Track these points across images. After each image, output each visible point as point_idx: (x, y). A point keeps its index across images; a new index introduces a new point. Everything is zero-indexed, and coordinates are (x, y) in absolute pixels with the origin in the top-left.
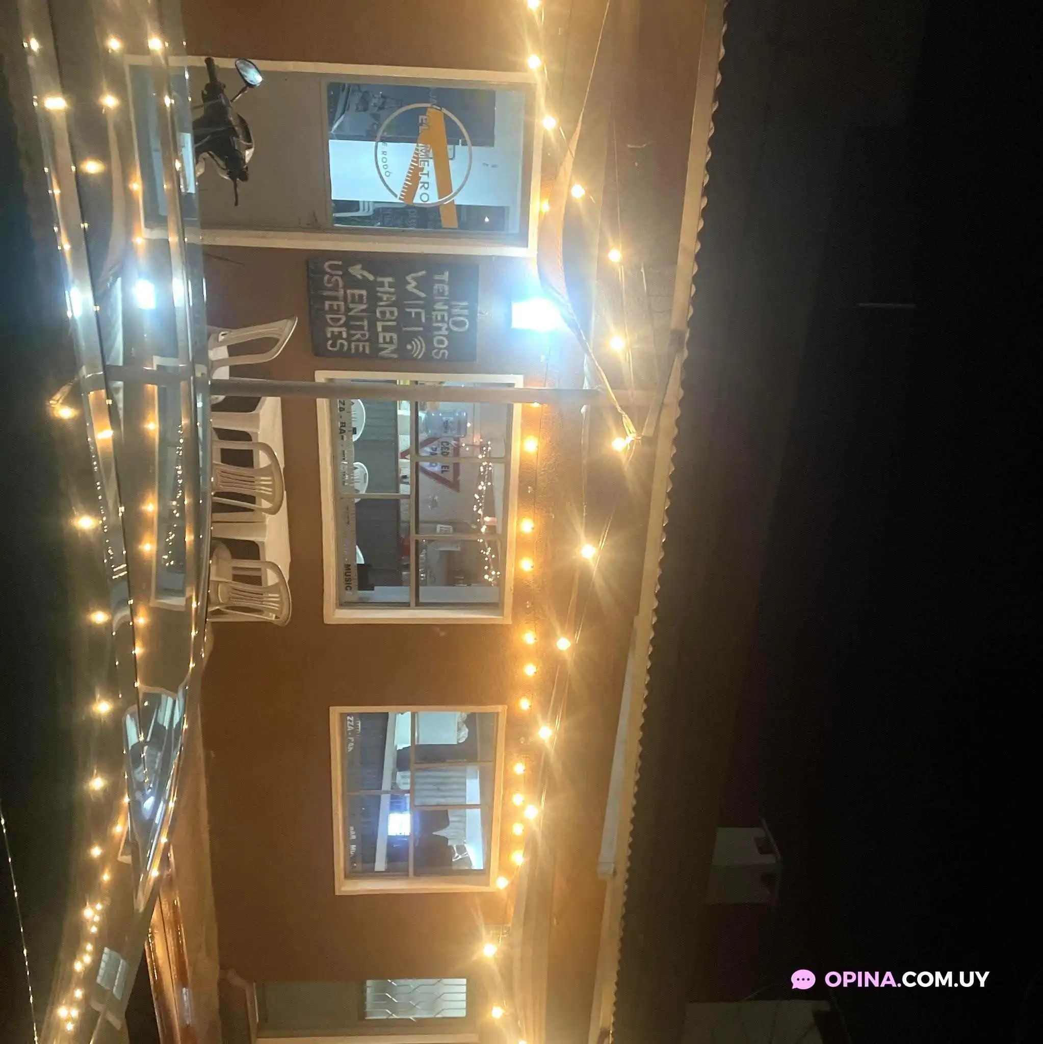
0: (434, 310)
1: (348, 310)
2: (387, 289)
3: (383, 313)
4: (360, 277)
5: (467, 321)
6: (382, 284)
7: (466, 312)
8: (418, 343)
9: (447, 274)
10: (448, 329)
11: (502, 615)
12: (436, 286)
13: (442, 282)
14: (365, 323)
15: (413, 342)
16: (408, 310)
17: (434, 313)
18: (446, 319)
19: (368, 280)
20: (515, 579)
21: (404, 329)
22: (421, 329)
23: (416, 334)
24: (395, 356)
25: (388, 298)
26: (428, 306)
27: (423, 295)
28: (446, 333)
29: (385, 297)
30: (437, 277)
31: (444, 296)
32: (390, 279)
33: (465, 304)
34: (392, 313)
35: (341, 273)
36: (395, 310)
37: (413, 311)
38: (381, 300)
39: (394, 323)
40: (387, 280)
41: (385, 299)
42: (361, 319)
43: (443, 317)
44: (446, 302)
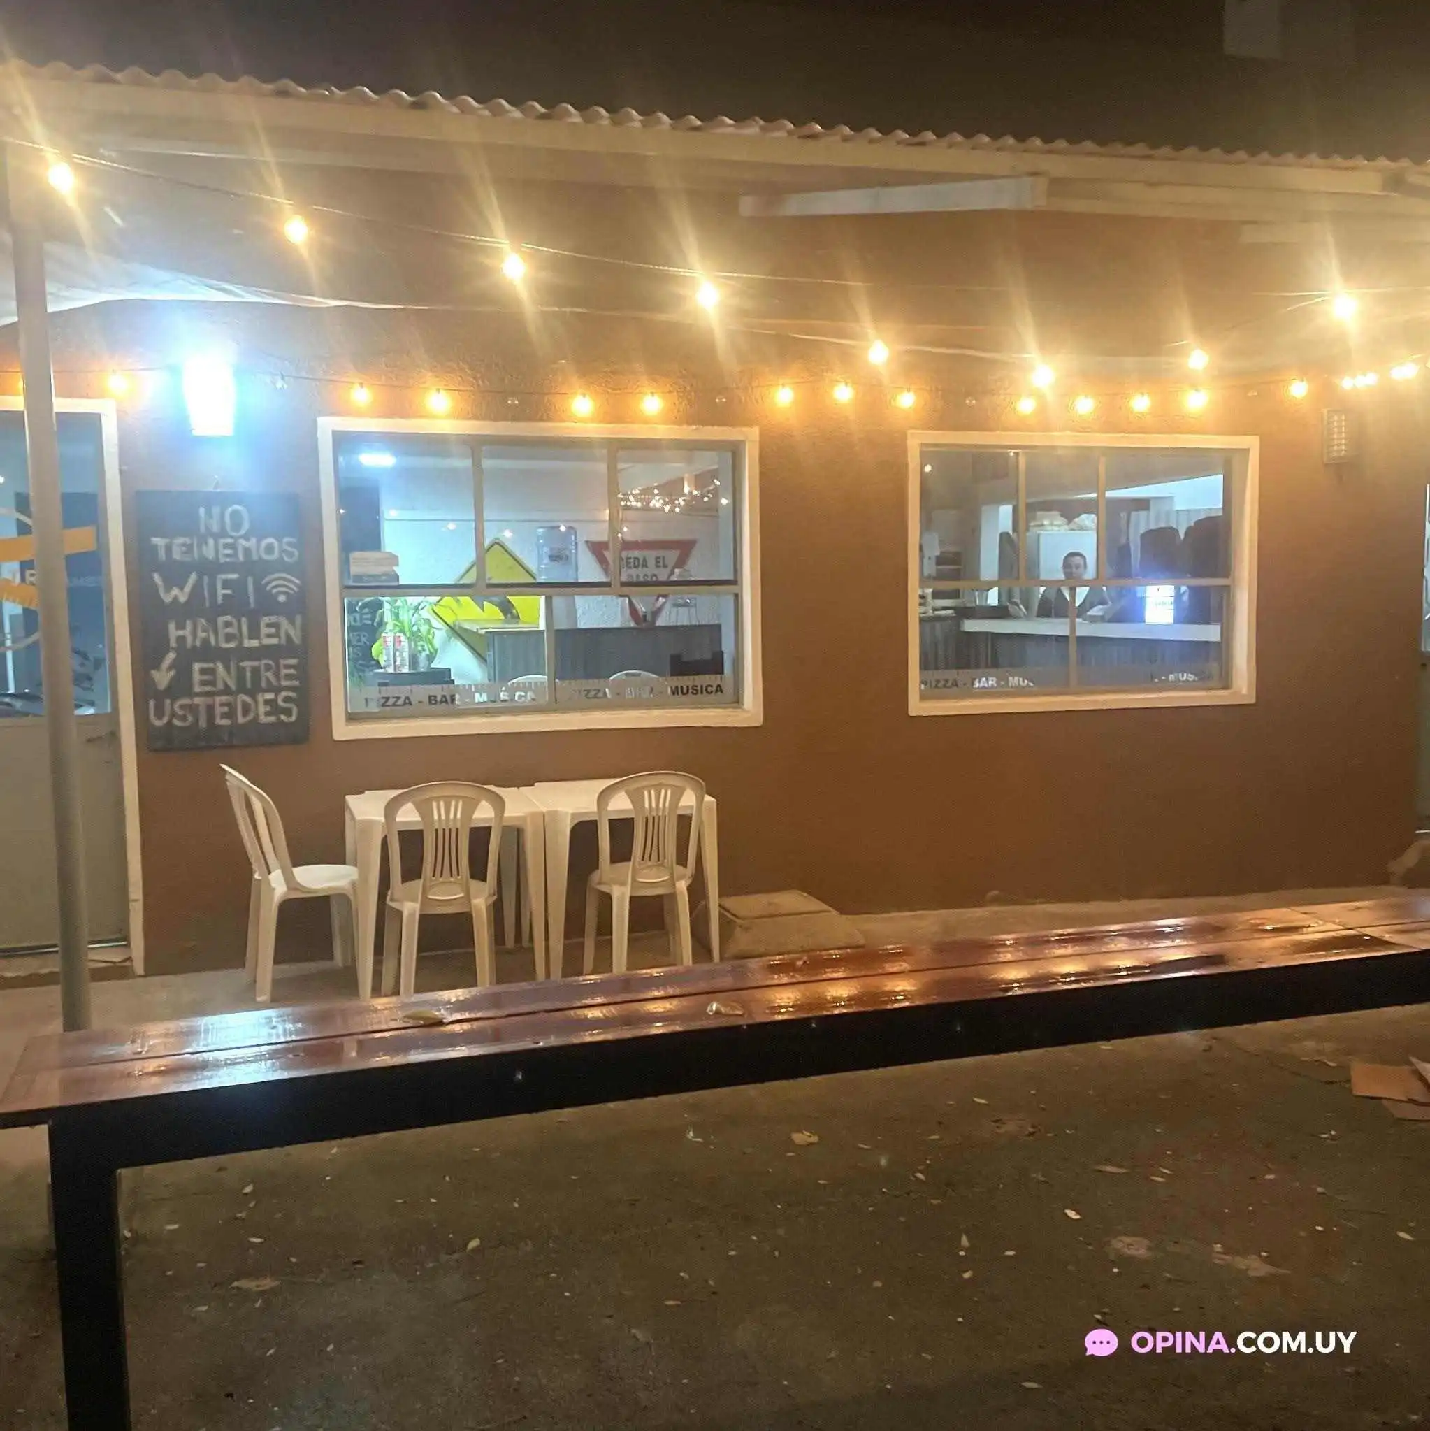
0: (218, 559)
1: (227, 691)
2: (187, 632)
3: (229, 638)
4: (172, 673)
5: (230, 509)
6: (181, 640)
7: (216, 510)
8: (274, 583)
9: (156, 540)
10: (246, 537)
11: (743, 442)
12: (177, 555)
13: (169, 549)
14: (247, 664)
15: (274, 591)
16: (220, 600)
17: (222, 560)
18: (229, 541)
19: (175, 660)
20: (680, 424)
21: (252, 605)
22: (250, 580)
23: (259, 588)
24: (298, 620)
25: (204, 631)
26: (209, 569)
27: (193, 578)
28: (254, 540)
29: (201, 635)
30: (162, 555)
31: (192, 545)
32: (172, 626)
33: (202, 511)
34: (228, 624)
35: (168, 702)
36: (221, 620)
37: (221, 592)
38: (206, 642)
39: (244, 620)
40: (173, 632)
41: (204, 635)
42: (241, 671)
43: (226, 546)
44: (203, 541)
